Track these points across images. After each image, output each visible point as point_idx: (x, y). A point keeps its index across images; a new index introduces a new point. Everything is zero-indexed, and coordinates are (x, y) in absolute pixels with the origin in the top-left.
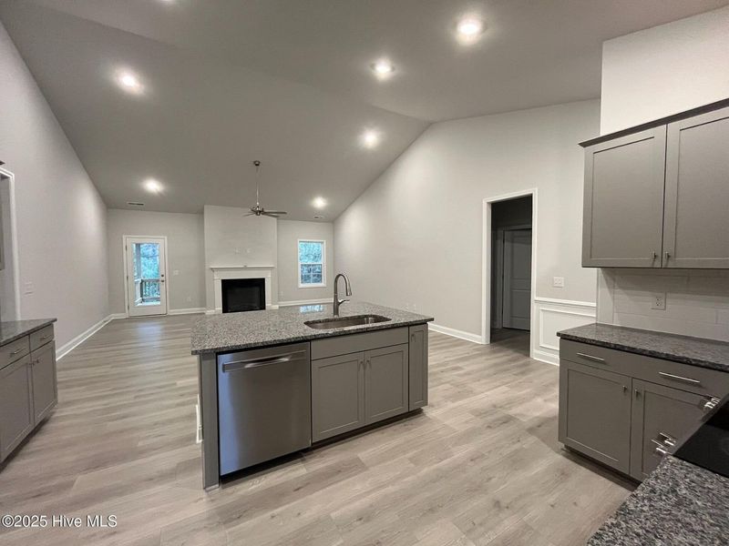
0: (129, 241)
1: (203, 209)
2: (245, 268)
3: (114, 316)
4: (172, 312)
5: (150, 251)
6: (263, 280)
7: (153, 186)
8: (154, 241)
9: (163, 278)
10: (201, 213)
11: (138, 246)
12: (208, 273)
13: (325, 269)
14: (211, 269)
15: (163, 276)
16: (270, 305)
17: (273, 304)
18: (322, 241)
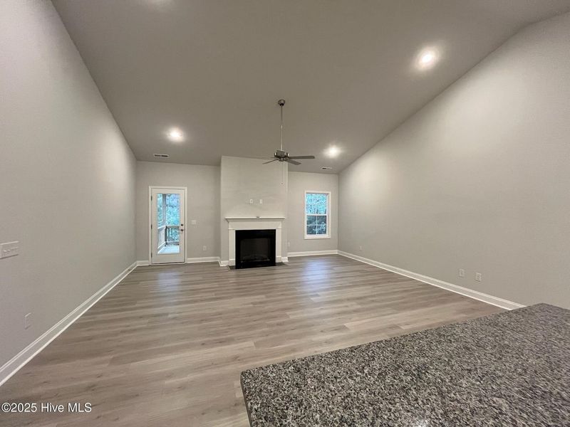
0: (155, 192)
1: (220, 160)
2: (258, 219)
3: (139, 263)
4: (190, 260)
5: (174, 202)
6: (274, 231)
7: (176, 135)
8: (176, 192)
9: (182, 228)
10: (217, 165)
11: (164, 196)
12: (223, 224)
13: (329, 220)
14: (226, 219)
15: (182, 225)
16: (280, 257)
17: (283, 256)
18: (327, 192)
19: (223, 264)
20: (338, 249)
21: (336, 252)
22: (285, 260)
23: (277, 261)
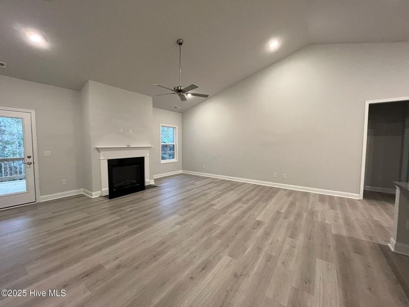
2: (129, 148)
7: (35, 39)
9: (31, 160)
13: (177, 148)
14: (97, 148)
15: (29, 157)
16: (148, 181)
17: (150, 179)
18: (175, 126)
19: (95, 195)
20: (183, 169)
21: (181, 172)
22: (152, 183)
23: (146, 184)
